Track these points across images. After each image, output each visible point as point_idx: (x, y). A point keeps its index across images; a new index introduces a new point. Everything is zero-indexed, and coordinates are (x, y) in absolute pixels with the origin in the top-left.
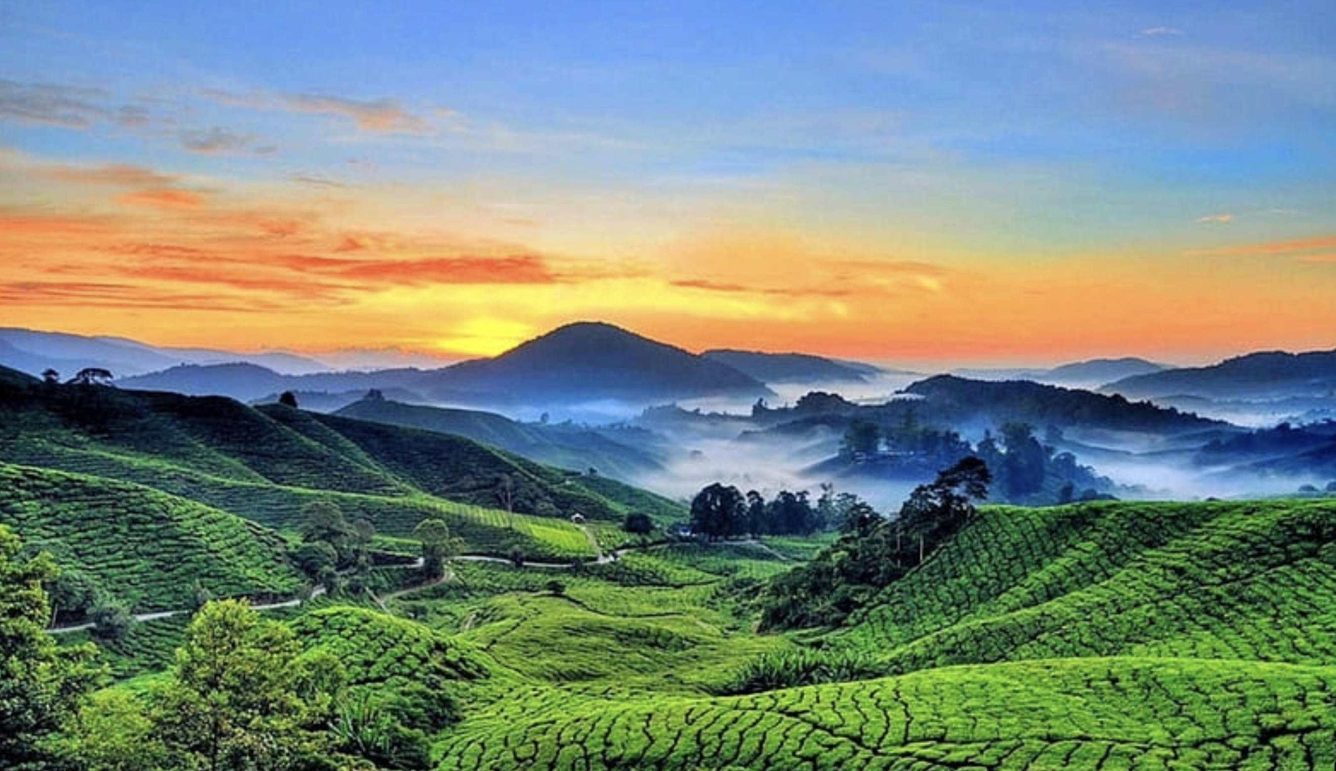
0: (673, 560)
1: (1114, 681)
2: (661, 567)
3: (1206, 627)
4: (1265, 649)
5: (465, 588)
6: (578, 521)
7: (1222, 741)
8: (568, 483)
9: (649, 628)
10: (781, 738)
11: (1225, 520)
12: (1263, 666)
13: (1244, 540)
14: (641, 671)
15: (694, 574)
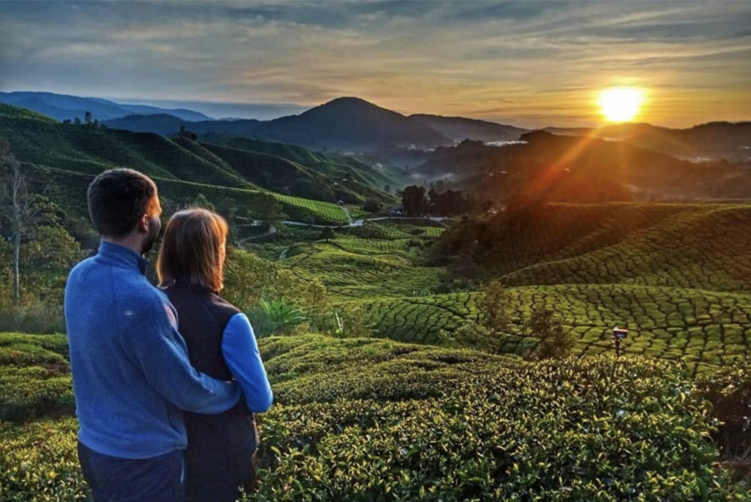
0: (389, 226)
1: (613, 297)
2: (383, 229)
3: (666, 270)
4: (694, 283)
5: (281, 237)
6: (341, 204)
7: (665, 329)
8: (336, 184)
9: (374, 261)
10: (437, 319)
11: (683, 214)
12: (691, 291)
13: (691, 225)
14: (370, 282)
15: (400, 233)
